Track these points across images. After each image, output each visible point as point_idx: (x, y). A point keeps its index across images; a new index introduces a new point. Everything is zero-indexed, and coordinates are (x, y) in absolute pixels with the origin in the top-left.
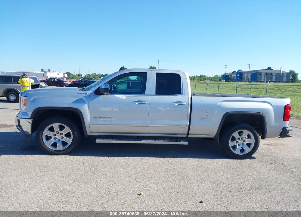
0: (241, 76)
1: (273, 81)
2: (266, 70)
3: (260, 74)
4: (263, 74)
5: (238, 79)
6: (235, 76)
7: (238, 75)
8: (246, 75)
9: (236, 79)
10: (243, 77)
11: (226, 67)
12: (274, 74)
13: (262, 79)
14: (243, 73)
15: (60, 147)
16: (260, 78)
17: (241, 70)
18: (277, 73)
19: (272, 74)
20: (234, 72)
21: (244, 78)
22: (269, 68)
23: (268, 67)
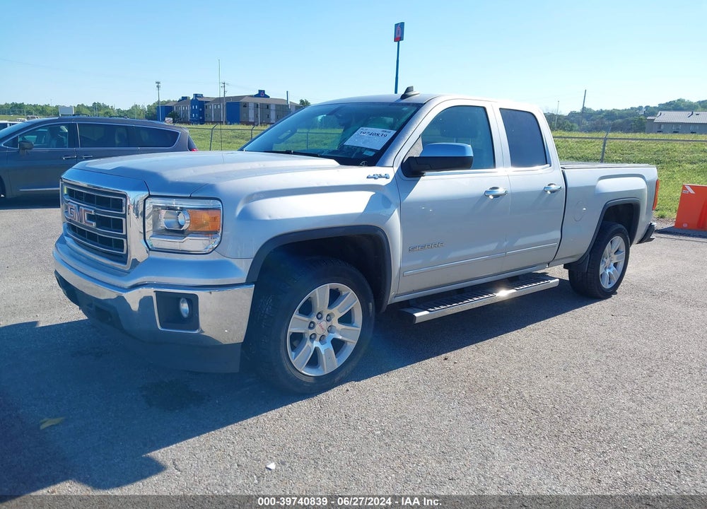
0: (203, 110)
1: (272, 122)
2: (256, 96)
3: (245, 106)
4: (251, 106)
5: (195, 116)
6: (188, 108)
7: (195, 107)
8: (212, 107)
9: (191, 115)
10: (206, 112)
11: (158, 87)
12: (273, 108)
13: (250, 116)
14: (206, 102)
15: (330, 362)
16: (245, 115)
17: (201, 96)
18: (277, 105)
19: (268, 106)
20: (184, 98)
21: (211, 116)
22: (262, 94)
23: (260, 91)
